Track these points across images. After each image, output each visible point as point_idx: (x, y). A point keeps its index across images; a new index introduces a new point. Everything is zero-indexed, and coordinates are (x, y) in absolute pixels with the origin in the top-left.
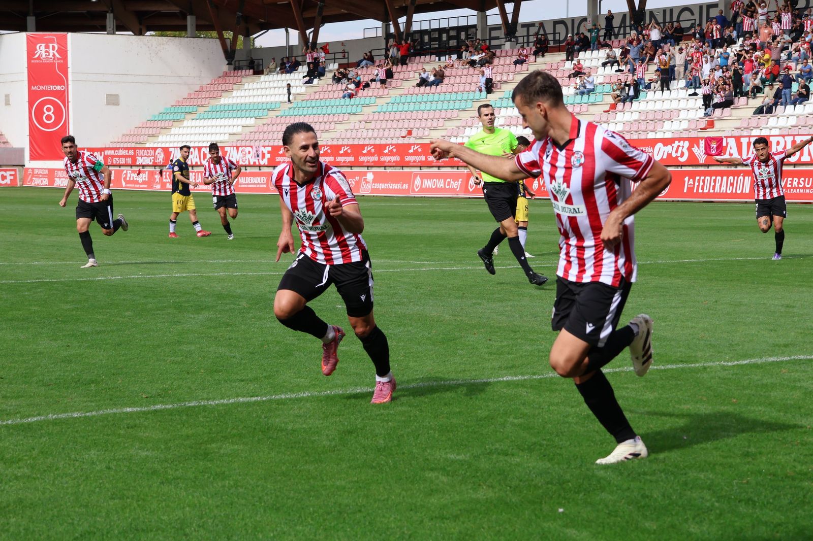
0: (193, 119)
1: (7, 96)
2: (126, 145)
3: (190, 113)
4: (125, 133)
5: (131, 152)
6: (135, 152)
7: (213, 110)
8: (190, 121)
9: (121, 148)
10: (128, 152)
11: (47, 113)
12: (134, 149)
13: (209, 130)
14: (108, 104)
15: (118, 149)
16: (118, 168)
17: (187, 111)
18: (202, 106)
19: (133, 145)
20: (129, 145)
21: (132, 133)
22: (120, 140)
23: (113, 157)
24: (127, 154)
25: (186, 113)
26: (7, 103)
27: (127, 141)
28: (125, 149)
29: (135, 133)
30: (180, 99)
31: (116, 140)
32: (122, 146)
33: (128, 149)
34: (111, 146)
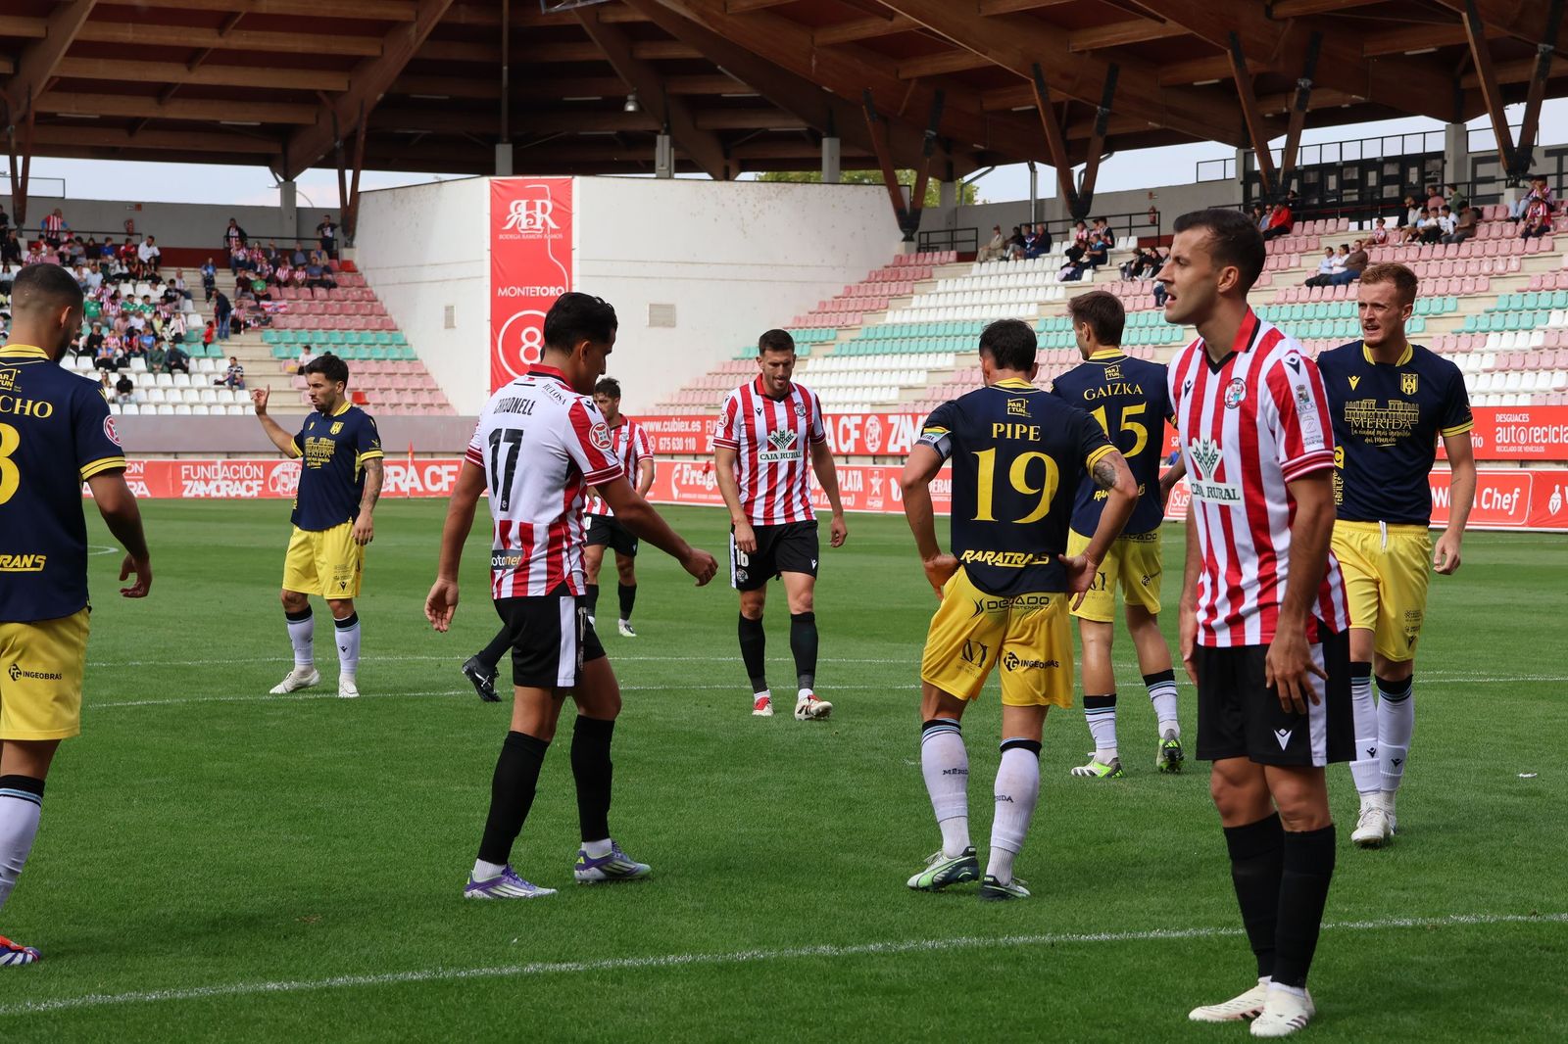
0: (826, 357)
1: (449, 309)
2: (686, 412)
3: (822, 343)
4: (686, 384)
5: (696, 426)
6: (703, 425)
7: (871, 336)
8: (820, 360)
9: (676, 417)
10: (690, 426)
11: (527, 344)
12: (703, 419)
13: (859, 380)
14: (653, 323)
15: (669, 418)
16: (667, 460)
17: (815, 339)
18: (848, 328)
19: (701, 411)
20: (693, 411)
21: (700, 386)
22: (675, 401)
23: (658, 435)
24: (687, 429)
25: (814, 344)
26: (449, 323)
27: (689, 401)
28: (683, 418)
29: (708, 386)
30: (803, 314)
31: (668, 401)
32: (678, 412)
33: (690, 419)
34: (656, 414)
